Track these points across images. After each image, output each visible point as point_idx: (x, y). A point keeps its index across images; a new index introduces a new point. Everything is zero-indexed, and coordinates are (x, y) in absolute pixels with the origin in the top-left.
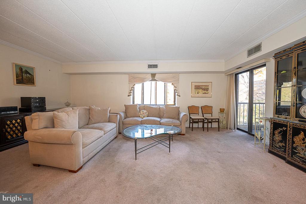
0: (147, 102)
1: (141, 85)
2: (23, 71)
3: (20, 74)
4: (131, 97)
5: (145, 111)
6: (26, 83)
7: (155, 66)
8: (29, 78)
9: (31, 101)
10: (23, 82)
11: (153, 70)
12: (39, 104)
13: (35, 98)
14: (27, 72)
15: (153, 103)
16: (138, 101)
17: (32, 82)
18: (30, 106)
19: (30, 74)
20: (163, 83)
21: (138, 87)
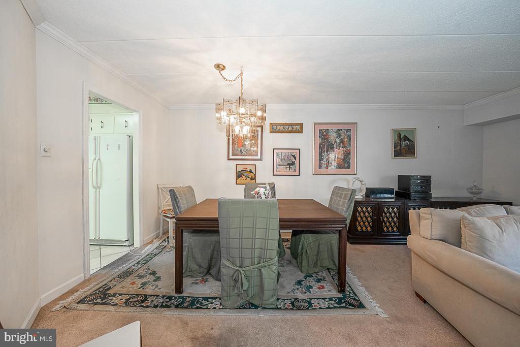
2: (402, 137)
3: (398, 143)
6: (404, 155)
8: (408, 146)
9: (410, 182)
10: (401, 153)
12: (421, 187)
13: (416, 178)
14: (406, 138)
17: (411, 152)
18: (408, 189)
19: (409, 140)
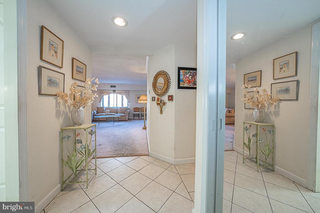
0: (111, 106)
1: (108, 96)
4: (102, 103)
5: (108, 110)
7: (115, 87)
11: (114, 89)
15: (115, 106)
16: (106, 105)
20: (121, 96)
21: (106, 97)
